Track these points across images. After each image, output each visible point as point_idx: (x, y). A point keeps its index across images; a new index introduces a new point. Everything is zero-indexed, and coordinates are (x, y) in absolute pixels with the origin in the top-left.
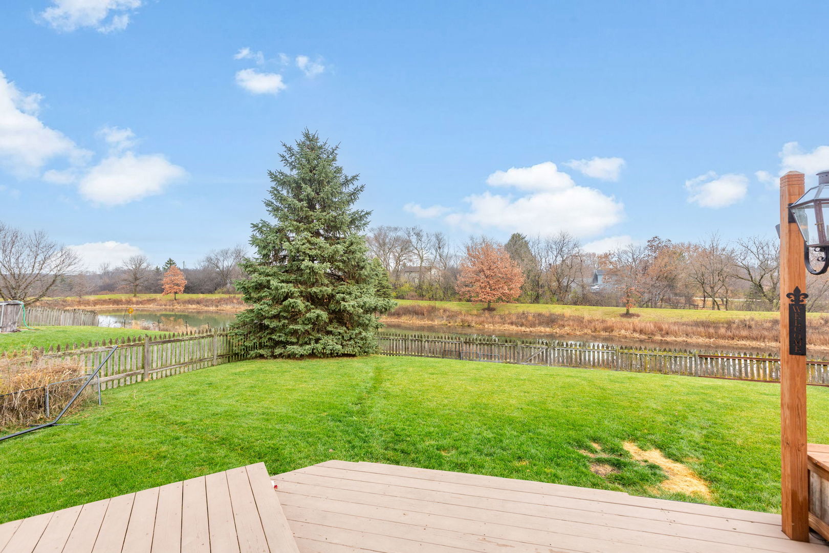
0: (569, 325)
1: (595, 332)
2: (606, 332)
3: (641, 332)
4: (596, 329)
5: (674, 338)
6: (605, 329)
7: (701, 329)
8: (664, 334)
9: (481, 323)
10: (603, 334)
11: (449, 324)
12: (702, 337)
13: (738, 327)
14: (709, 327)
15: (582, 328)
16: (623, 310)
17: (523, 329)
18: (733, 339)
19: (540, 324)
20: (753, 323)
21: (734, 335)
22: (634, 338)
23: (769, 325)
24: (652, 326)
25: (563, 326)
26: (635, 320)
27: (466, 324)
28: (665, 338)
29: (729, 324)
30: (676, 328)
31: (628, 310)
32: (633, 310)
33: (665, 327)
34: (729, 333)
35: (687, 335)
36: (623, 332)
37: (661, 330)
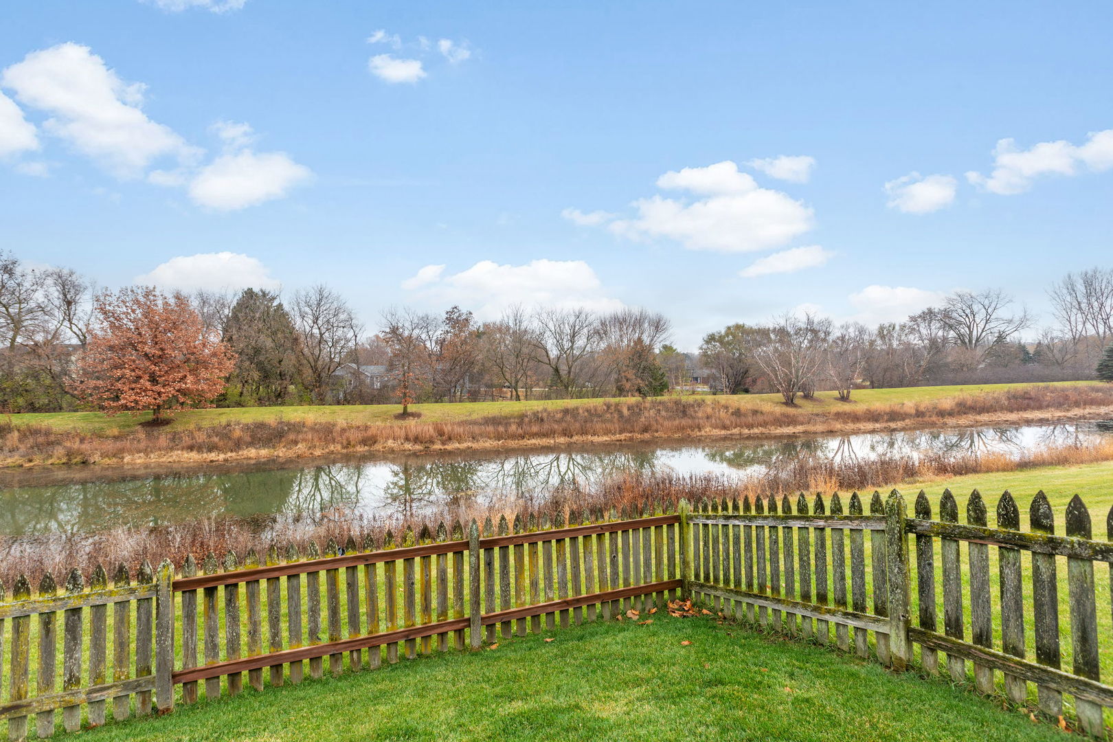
0: (304, 440)
1: (347, 447)
2: (365, 445)
3: (417, 440)
4: (349, 443)
5: (457, 445)
6: (364, 442)
7: (490, 428)
8: (446, 440)
9: (118, 454)
10: (361, 449)
11: (27, 465)
12: (490, 438)
13: (530, 422)
14: (500, 423)
15: (327, 442)
16: (399, 408)
17: (213, 456)
18: (523, 438)
19: (251, 444)
20: (545, 415)
21: (525, 433)
22: (405, 450)
23: (559, 416)
24: (431, 430)
25: (296, 443)
26: (411, 422)
27: (78, 459)
28: (446, 447)
29: (521, 418)
30: (461, 430)
31: (405, 408)
32: (412, 408)
33: (448, 429)
34: (520, 431)
35: (473, 438)
36: (390, 443)
37: (441, 433)
